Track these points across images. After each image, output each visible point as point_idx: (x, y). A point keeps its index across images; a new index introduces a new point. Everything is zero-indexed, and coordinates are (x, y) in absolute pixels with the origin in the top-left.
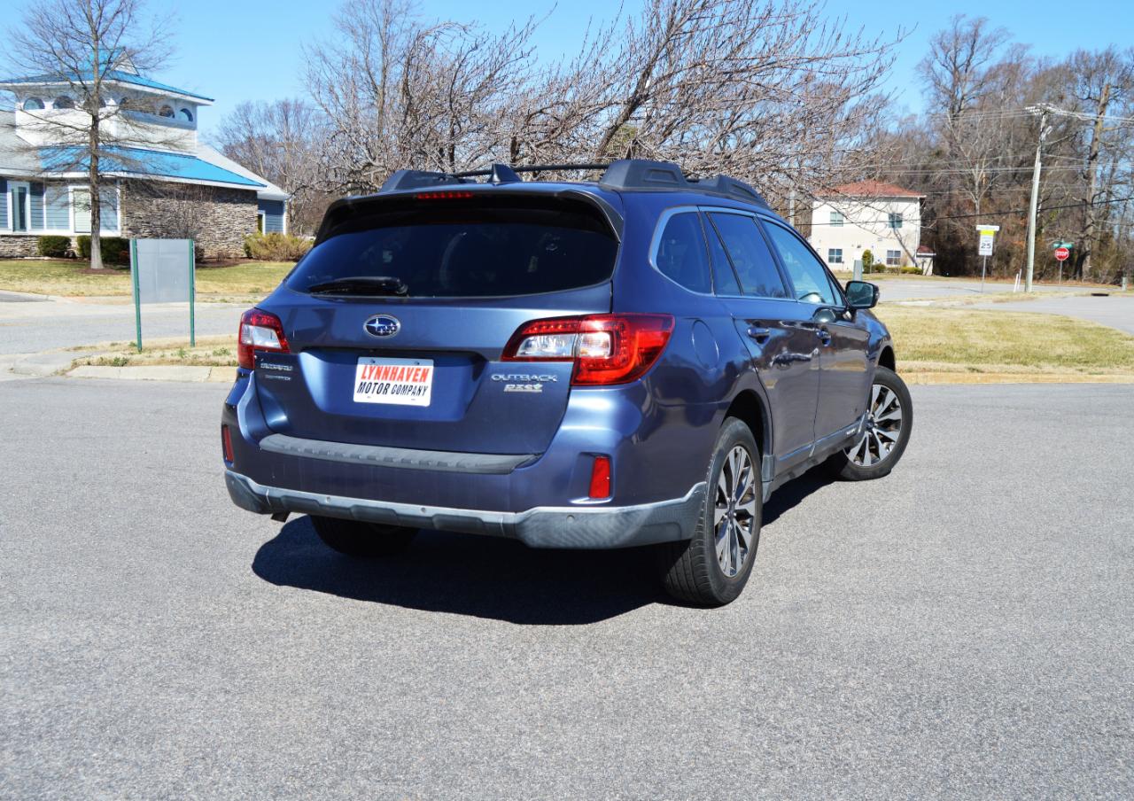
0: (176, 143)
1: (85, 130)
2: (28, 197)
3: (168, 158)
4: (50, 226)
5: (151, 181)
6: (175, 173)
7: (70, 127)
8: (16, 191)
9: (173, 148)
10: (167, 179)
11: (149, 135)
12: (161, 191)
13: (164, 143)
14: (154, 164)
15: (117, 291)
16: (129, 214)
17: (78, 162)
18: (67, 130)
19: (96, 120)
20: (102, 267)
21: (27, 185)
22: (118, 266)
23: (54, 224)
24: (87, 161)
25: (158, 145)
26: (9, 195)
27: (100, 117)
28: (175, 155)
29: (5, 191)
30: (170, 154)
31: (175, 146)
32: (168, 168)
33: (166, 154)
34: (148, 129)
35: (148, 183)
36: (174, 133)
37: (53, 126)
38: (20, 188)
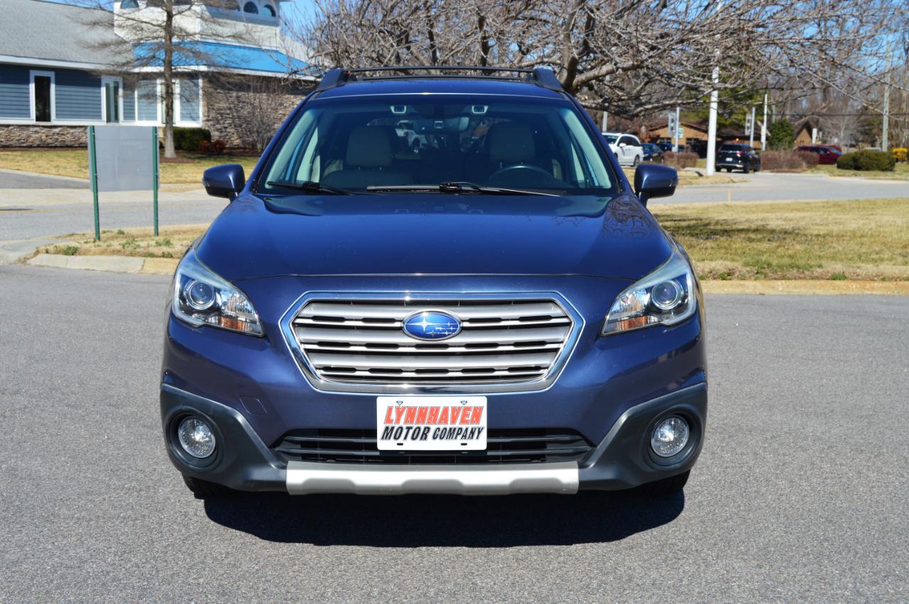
0: (243, 36)
1: (159, 26)
2: (121, 91)
3: (239, 52)
4: (140, 118)
5: (219, 73)
6: (244, 65)
7: (148, 23)
8: (112, 85)
9: (242, 41)
10: (236, 71)
11: (220, 29)
12: (229, 83)
13: (234, 36)
14: (226, 58)
15: (179, 179)
16: (209, 106)
17: (154, 57)
18: (144, 25)
19: (170, 16)
20: (174, 156)
21: (120, 79)
22: (197, 156)
23: (144, 115)
24: (161, 54)
25: (227, 39)
26: (103, 90)
27: (174, 13)
28: (245, 48)
29: (99, 85)
30: (240, 47)
31: (244, 39)
32: (238, 61)
33: (235, 47)
34: (220, 24)
35: (217, 76)
36: (240, 27)
37: (130, 22)
38: (114, 82)
